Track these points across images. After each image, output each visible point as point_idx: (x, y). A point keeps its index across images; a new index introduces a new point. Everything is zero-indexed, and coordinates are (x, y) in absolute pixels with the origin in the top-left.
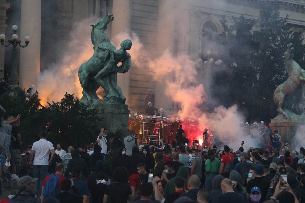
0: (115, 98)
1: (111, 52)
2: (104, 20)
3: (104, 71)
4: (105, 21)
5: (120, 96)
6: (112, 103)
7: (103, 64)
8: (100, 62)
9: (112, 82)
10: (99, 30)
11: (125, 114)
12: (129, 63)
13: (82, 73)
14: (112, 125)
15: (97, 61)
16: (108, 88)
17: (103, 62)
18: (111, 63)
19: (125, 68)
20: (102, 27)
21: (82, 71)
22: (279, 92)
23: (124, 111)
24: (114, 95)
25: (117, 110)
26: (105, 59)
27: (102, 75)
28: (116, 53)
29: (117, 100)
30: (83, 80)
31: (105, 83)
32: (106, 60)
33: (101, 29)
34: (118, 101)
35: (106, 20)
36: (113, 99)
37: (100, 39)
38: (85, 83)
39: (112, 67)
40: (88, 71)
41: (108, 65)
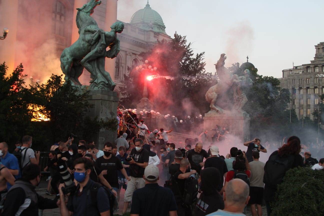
0: (104, 84)
1: (102, 33)
2: (91, 3)
3: (93, 54)
4: (93, 5)
5: (110, 82)
6: (101, 89)
7: (89, 47)
8: (87, 46)
9: (100, 66)
10: (86, 14)
11: (114, 101)
12: (118, 48)
13: (65, 58)
14: (102, 113)
15: (83, 44)
16: (96, 73)
17: (91, 45)
18: (101, 46)
19: (114, 53)
20: (88, 10)
21: (65, 56)
22: (213, 92)
23: (113, 98)
24: (103, 80)
25: (106, 97)
26: (93, 42)
27: (90, 59)
28: (107, 34)
29: (106, 86)
30: (66, 65)
31: (93, 67)
32: (95, 43)
33: (87, 13)
34: (108, 87)
35: (93, 3)
36: (102, 84)
37: (87, 22)
38: (68, 68)
39: (102, 49)
40: (72, 56)
41: (97, 48)
